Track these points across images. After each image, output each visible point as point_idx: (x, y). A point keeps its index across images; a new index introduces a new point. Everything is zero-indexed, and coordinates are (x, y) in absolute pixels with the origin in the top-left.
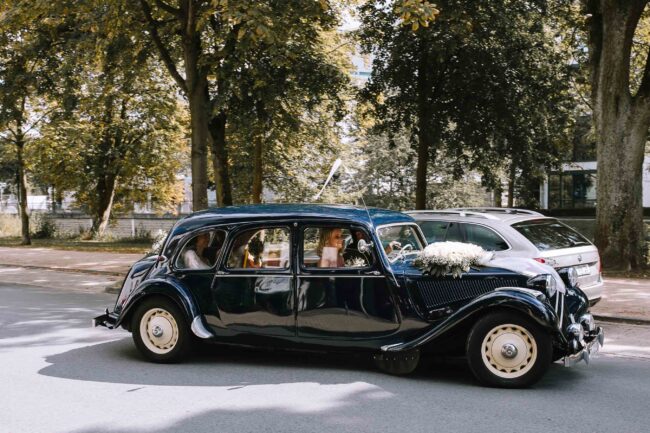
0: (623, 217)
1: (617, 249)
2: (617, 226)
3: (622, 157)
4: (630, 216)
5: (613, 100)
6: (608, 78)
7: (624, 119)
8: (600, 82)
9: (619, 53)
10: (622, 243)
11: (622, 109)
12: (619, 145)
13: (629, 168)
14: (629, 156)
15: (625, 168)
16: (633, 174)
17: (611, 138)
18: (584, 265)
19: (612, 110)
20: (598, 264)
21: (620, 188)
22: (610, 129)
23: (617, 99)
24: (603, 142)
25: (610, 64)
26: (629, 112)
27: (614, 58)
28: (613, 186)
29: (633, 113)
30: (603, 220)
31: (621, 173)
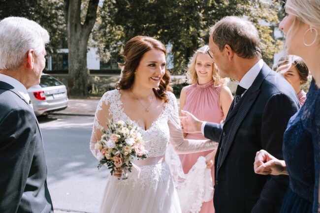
0: (79, 74)
1: (77, 87)
2: (77, 78)
3: (78, 49)
4: (82, 74)
5: (74, 25)
6: (72, 16)
7: (79, 33)
8: (69, 17)
9: (76, 5)
10: (79, 85)
11: (78, 29)
12: (77, 44)
13: (81, 54)
14: (81, 49)
15: (80, 54)
16: (83, 57)
17: (74, 41)
19: (74, 30)
20: (66, 93)
21: (78, 62)
22: (73, 37)
23: (76, 25)
24: (71, 43)
25: (73, 11)
26: (81, 31)
27: (74, 8)
28: (75, 61)
29: (82, 31)
30: (71, 75)
31: (78, 56)
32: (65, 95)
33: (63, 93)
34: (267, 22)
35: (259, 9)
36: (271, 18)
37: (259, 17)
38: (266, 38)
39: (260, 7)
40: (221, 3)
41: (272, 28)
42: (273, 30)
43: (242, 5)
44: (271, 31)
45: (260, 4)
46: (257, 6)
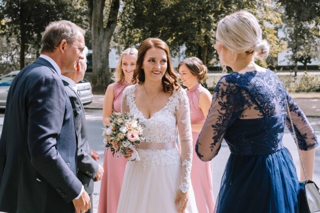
0: (102, 72)
1: (101, 84)
2: (100, 75)
3: (101, 50)
4: (105, 72)
5: (97, 29)
6: (95, 21)
7: (101, 36)
8: (93, 21)
9: (99, 10)
10: (102, 82)
11: (100, 32)
12: (100, 46)
13: (104, 54)
14: (104, 50)
15: (102, 54)
16: (105, 57)
17: (97, 43)
18: (86, 90)
19: (97, 33)
20: (91, 89)
21: (101, 61)
22: (97, 40)
23: (99, 29)
24: (94, 44)
25: (96, 16)
26: (103, 34)
27: (97, 14)
28: (99, 61)
30: (95, 74)
31: (101, 56)
32: (90, 91)
33: (88, 89)
34: (272, 24)
35: (264, 12)
36: (275, 20)
37: (265, 19)
38: (271, 38)
39: (265, 10)
40: (230, 7)
41: (276, 29)
42: (277, 30)
43: (249, 9)
44: (276, 32)
45: (265, 7)
46: (263, 9)
